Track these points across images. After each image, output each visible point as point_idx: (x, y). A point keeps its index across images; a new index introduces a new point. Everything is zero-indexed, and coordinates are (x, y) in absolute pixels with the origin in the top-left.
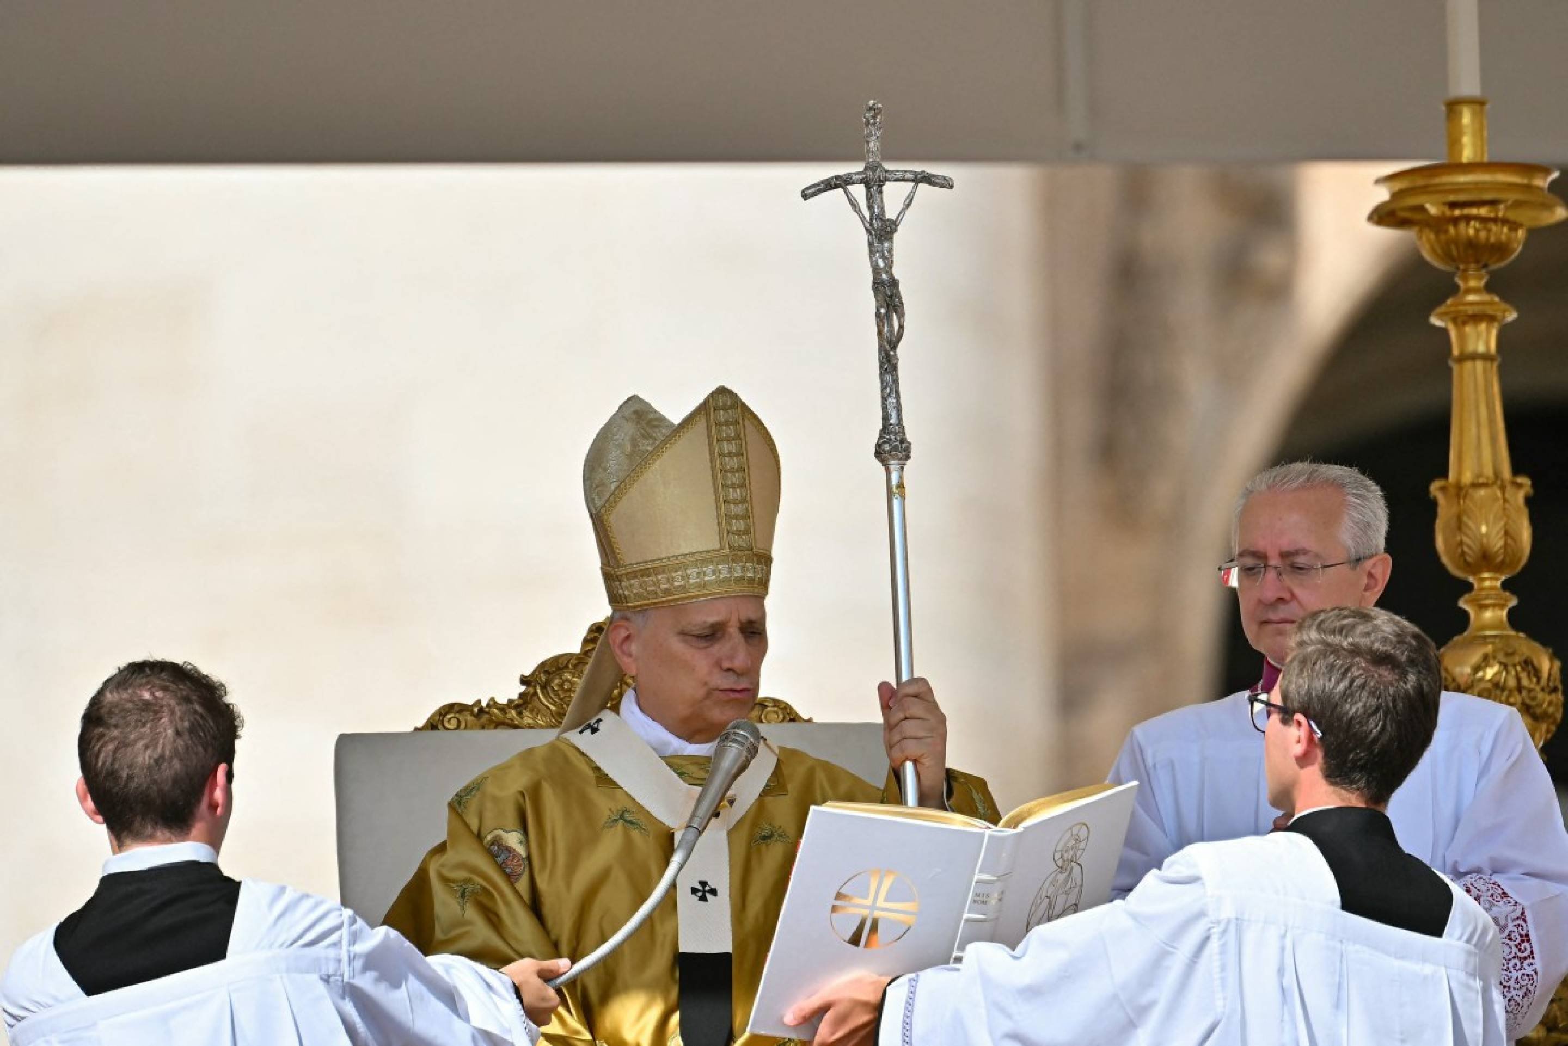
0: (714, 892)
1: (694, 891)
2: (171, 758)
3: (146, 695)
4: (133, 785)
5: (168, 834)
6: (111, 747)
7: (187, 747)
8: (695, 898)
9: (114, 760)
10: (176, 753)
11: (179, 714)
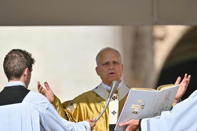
0: (116, 113)
1: (112, 113)
2: (17, 66)
3: (14, 55)
4: (10, 71)
5: (16, 79)
6: (7, 64)
7: (20, 64)
8: (112, 114)
9: (7, 66)
10: (18, 65)
11: (19, 58)
